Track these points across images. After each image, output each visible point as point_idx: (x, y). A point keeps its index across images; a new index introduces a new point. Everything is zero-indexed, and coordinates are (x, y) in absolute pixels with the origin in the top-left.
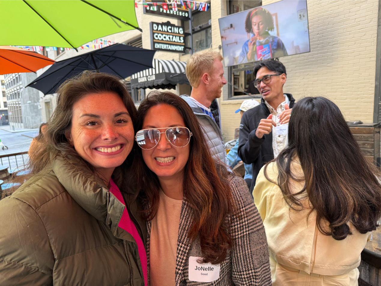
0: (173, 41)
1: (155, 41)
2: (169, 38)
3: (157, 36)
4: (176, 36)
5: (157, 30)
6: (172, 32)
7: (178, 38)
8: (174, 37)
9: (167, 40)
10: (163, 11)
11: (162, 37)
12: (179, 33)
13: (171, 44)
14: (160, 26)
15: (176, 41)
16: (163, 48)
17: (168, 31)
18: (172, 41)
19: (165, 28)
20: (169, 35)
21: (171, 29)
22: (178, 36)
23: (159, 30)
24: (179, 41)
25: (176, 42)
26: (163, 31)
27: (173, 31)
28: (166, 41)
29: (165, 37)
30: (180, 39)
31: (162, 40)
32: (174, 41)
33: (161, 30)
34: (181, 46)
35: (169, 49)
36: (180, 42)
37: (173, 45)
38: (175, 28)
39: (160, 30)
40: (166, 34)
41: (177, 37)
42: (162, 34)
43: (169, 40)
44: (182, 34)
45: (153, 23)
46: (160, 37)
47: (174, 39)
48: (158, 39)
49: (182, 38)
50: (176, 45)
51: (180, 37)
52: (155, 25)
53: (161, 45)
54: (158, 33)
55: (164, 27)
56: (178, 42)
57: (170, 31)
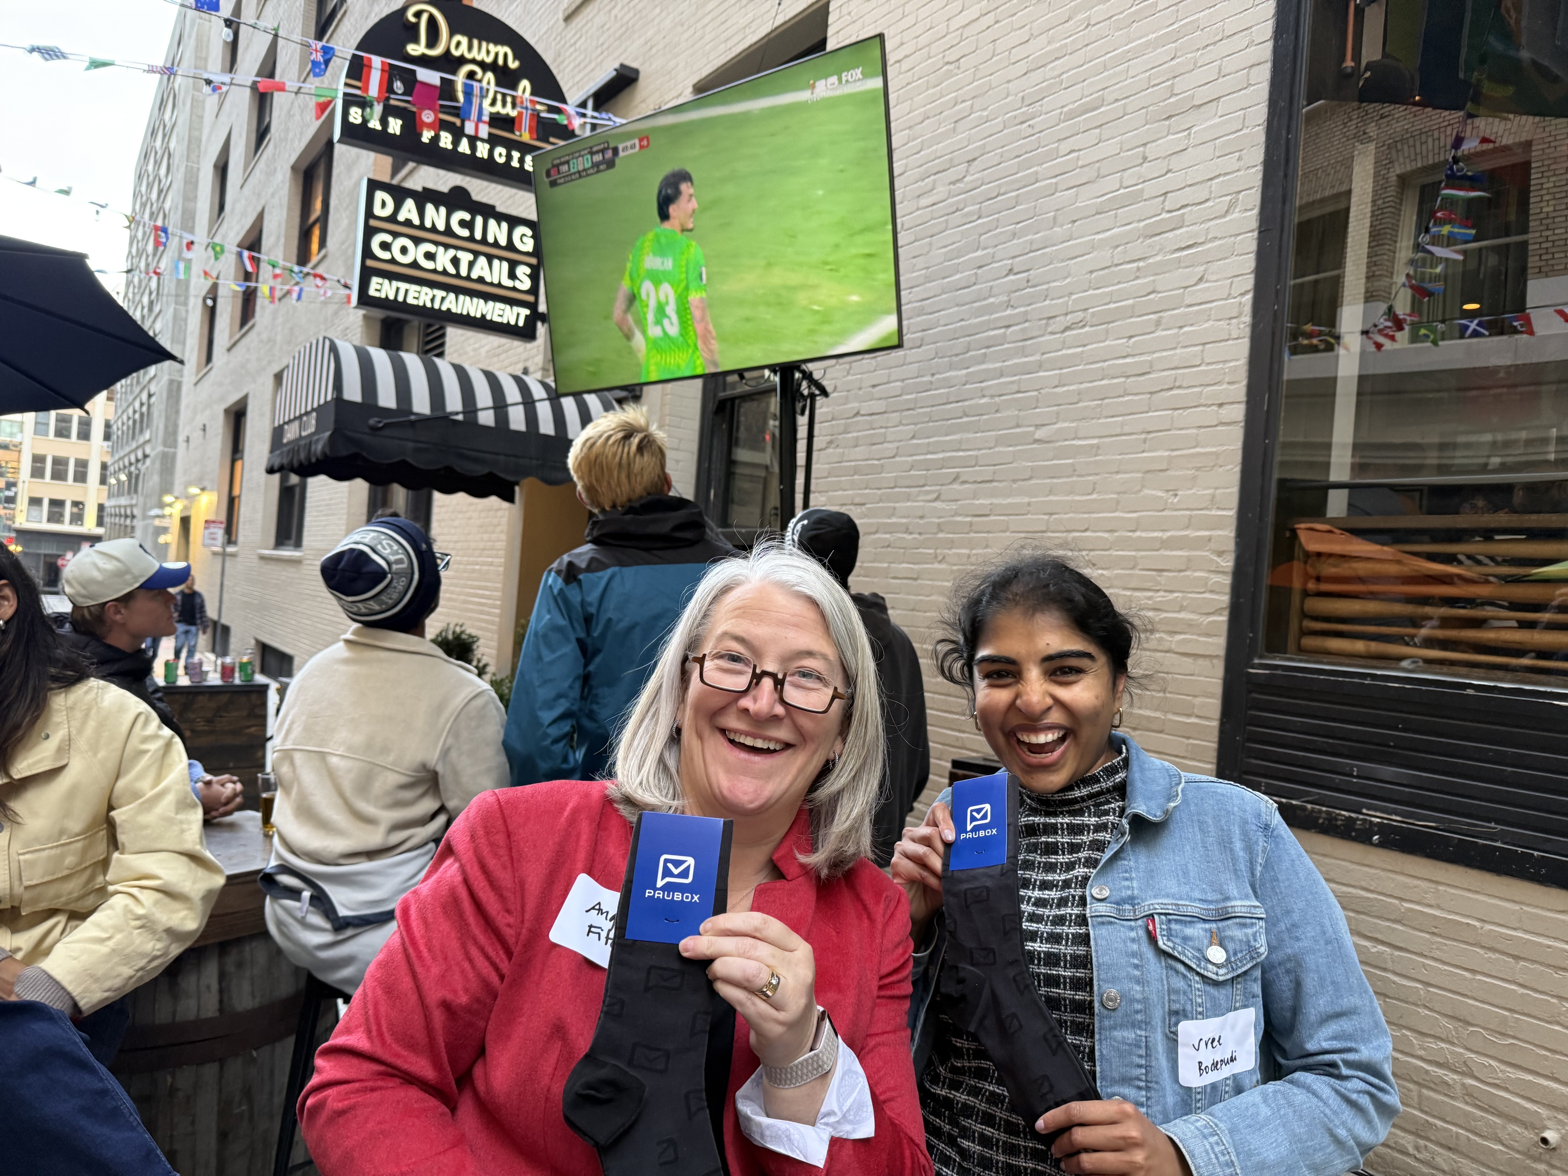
0: (474, 275)
1: (370, 263)
2: (455, 261)
3: (385, 246)
4: (490, 258)
5: (392, 219)
6: (471, 239)
7: (505, 265)
8: (482, 261)
9: (440, 269)
10: (436, 139)
11: (417, 253)
12: (510, 247)
13: (458, 291)
14: (410, 204)
15: (488, 279)
16: (410, 301)
17: (449, 232)
18: (468, 278)
19: (435, 216)
20: (457, 248)
21: (468, 225)
22: (501, 259)
23: (401, 217)
24: (509, 283)
25: (492, 284)
26: (422, 227)
27: (478, 235)
28: (434, 271)
29: (430, 256)
30: (512, 276)
31: (415, 265)
32: (481, 280)
33: (416, 222)
34: (512, 302)
35: (444, 308)
36: (514, 289)
37: (473, 294)
38: (492, 223)
39: (408, 223)
40: (436, 243)
41: (496, 262)
42: (417, 241)
43: (452, 270)
44: (527, 254)
45: (374, 185)
46: (404, 250)
47: (481, 268)
48: (393, 261)
49: (522, 271)
50: (487, 297)
51: (513, 265)
52: (380, 195)
53: (403, 286)
54: (395, 235)
55: (430, 208)
56: (500, 285)
57: (465, 233)
